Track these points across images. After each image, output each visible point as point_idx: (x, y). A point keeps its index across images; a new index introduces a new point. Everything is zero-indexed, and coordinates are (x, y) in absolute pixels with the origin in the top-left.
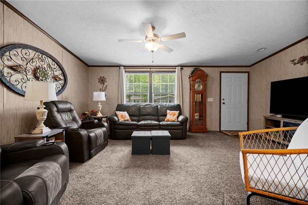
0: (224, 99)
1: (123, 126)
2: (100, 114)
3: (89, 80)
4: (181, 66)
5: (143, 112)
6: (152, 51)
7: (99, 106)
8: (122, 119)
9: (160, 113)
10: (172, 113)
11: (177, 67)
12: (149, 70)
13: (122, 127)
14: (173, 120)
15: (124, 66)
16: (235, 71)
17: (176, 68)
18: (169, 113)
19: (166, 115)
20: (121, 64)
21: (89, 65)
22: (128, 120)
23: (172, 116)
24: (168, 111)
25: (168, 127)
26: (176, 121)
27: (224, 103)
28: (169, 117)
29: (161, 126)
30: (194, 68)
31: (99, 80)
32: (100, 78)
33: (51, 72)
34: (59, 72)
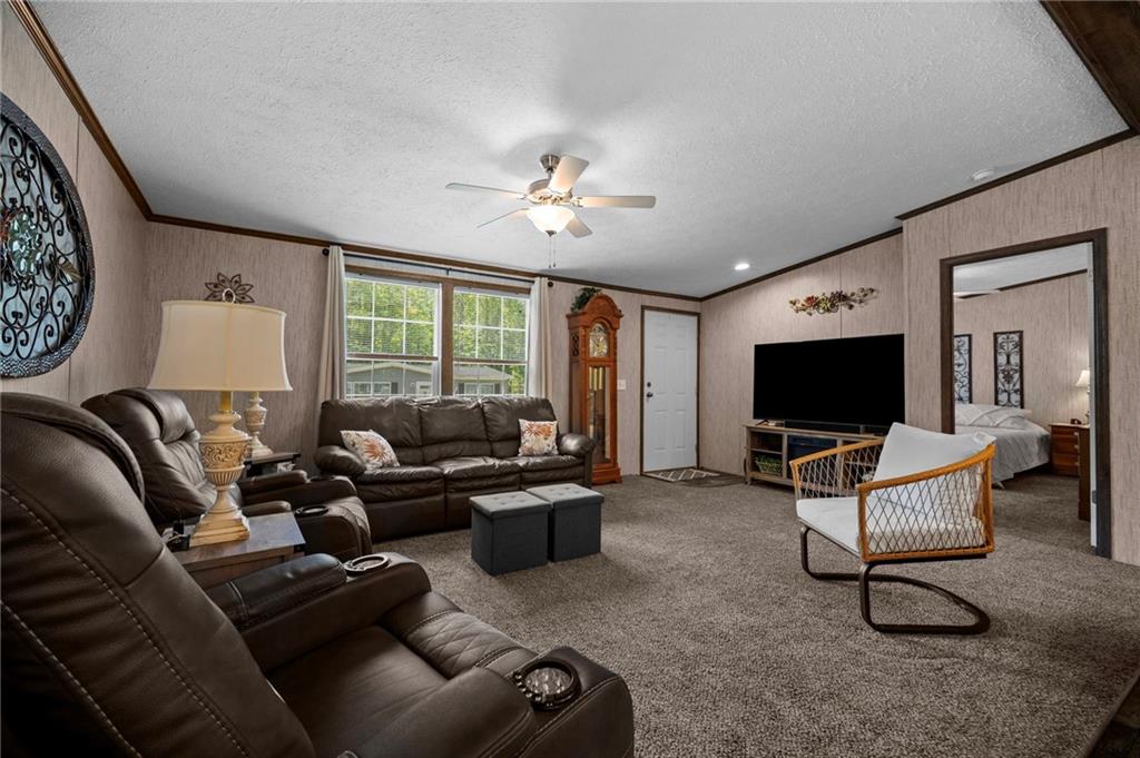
0: (649, 385)
1: (389, 487)
2: (261, 446)
3: (152, 285)
4: (550, 277)
5: (440, 427)
6: (551, 233)
7: (254, 409)
8: (375, 461)
9: (498, 432)
10: (539, 426)
11: (537, 279)
12: (442, 274)
13: (388, 493)
14: (545, 451)
15: (345, 247)
16: (673, 307)
17: (533, 282)
18: (530, 429)
19: (516, 438)
20: (334, 238)
21: (156, 210)
22: (390, 465)
23: (542, 437)
24: (524, 424)
25: (544, 473)
26: (556, 452)
27: (650, 395)
28: (529, 441)
29: (524, 474)
30: (583, 287)
31: (208, 293)
32: (214, 280)
33: (48, 238)
34: (68, 236)
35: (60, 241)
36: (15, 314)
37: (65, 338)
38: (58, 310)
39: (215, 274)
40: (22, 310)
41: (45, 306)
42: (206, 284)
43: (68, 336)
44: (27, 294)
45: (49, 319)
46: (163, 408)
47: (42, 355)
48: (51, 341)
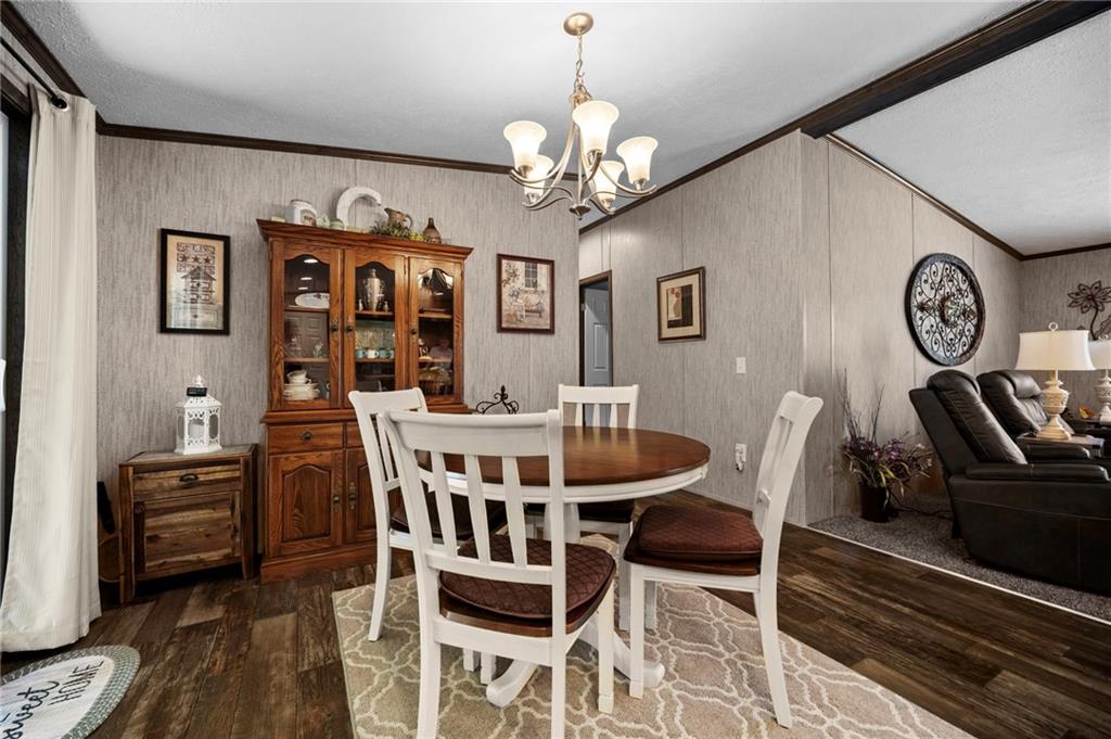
21: (1026, 254)
31: (1071, 300)
32: (1076, 290)
33: (962, 302)
34: (971, 296)
35: (967, 301)
36: (951, 340)
37: (972, 346)
38: (967, 333)
39: (1076, 286)
40: (953, 337)
41: (962, 333)
42: (1069, 295)
43: (973, 345)
44: (954, 330)
45: (964, 339)
46: (1017, 381)
47: (962, 355)
48: (965, 349)
